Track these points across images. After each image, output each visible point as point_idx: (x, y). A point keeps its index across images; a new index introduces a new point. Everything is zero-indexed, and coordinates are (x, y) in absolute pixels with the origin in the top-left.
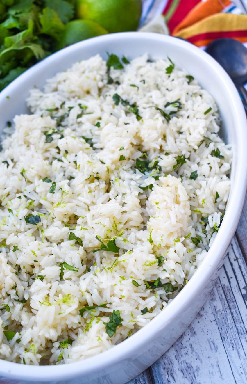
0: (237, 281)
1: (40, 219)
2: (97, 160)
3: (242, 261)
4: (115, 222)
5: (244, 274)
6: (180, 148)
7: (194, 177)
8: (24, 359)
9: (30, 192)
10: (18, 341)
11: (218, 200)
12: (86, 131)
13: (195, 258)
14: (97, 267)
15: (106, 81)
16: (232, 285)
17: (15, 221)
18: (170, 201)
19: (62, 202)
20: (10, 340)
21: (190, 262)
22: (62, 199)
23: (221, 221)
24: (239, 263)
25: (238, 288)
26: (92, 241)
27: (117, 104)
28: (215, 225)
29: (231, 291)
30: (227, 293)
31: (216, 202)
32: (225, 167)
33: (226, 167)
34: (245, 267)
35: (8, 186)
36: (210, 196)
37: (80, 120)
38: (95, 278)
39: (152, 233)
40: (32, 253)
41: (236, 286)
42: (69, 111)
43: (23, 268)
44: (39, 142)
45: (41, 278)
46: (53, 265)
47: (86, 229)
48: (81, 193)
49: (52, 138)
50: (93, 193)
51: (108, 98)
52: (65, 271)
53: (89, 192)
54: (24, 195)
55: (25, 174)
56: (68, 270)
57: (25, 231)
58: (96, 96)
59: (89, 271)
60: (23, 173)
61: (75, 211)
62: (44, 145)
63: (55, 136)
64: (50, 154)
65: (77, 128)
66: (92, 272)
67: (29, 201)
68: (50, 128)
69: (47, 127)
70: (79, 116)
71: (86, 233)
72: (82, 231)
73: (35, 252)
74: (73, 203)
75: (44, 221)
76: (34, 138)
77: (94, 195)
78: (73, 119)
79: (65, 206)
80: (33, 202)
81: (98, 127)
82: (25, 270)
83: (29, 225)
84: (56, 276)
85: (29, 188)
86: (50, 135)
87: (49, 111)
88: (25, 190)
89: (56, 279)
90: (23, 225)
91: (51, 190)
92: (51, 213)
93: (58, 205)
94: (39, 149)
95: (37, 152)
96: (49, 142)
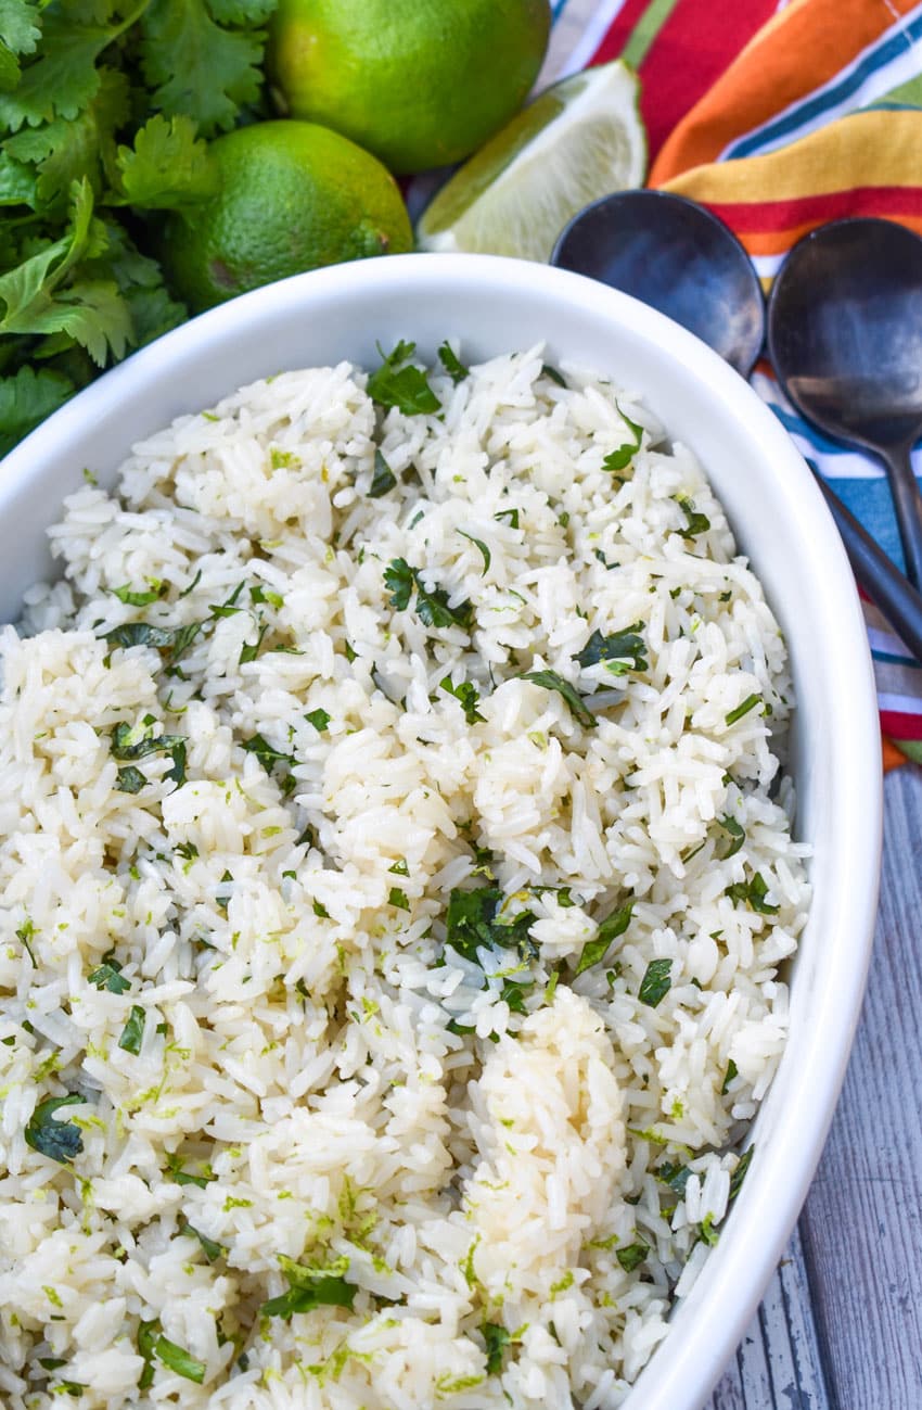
0: (768, 1357)
1: (82, 1142)
2: (305, 895)
3: (797, 1273)
4: (348, 1186)
5: (794, 1333)
6: (616, 865)
7: (654, 989)
9: (48, 1013)
11: (733, 1086)
12: (273, 719)
13: (622, 1325)
14: (271, 1351)
15: (364, 485)
16: (747, 1374)
18: (553, 1127)
19: (164, 1089)
21: (600, 1348)
22: (166, 1077)
23: (731, 1202)
24: (785, 1281)
25: (767, 1388)
26: (262, 1253)
27: (399, 603)
28: (707, 1220)
29: (740, 1395)
30: (726, 1405)
31: (725, 1092)
32: (774, 944)
33: (781, 944)
34: (804, 1303)
36: (706, 1071)
37: (251, 667)
38: (260, 1397)
39: (475, 1253)
40: (46, 1294)
41: (759, 1377)
42: (215, 618)
43: (10, 1322)
44: (91, 783)
45: (75, 1390)
46: (116, 1338)
47: (247, 1203)
48: (238, 1038)
49: (142, 776)
50: (280, 1051)
51: (368, 563)
52: (157, 1364)
53: (265, 1050)
54: (24, 1020)
55: (33, 941)
56: (172, 1372)
57: (24, 1173)
58: (324, 549)
59: (244, 1369)
60: (28, 939)
61: (209, 1124)
62: (110, 798)
63: (154, 765)
64: (130, 827)
65: (238, 694)
66: (253, 1374)
67: (46, 1054)
68: (136, 708)
69: (125, 707)
70: (249, 654)
71: (243, 1219)
72: (226, 1214)
73: (58, 1293)
74: (204, 1090)
75: (94, 1146)
76: (74, 760)
77: (283, 1060)
78: (226, 661)
79: (173, 1114)
80: (57, 1058)
81: (319, 730)
82: (16, 1331)
83: (38, 1158)
84: (127, 1388)
85: (46, 998)
86: (134, 753)
87: (135, 604)
88: (32, 1005)
89: (126, 1395)
90: (19, 1155)
91: (126, 1036)
92: (120, 1113)
93: (148, 1097)
94: (91, 809)
95: (80, 815)
96: (131, 792)
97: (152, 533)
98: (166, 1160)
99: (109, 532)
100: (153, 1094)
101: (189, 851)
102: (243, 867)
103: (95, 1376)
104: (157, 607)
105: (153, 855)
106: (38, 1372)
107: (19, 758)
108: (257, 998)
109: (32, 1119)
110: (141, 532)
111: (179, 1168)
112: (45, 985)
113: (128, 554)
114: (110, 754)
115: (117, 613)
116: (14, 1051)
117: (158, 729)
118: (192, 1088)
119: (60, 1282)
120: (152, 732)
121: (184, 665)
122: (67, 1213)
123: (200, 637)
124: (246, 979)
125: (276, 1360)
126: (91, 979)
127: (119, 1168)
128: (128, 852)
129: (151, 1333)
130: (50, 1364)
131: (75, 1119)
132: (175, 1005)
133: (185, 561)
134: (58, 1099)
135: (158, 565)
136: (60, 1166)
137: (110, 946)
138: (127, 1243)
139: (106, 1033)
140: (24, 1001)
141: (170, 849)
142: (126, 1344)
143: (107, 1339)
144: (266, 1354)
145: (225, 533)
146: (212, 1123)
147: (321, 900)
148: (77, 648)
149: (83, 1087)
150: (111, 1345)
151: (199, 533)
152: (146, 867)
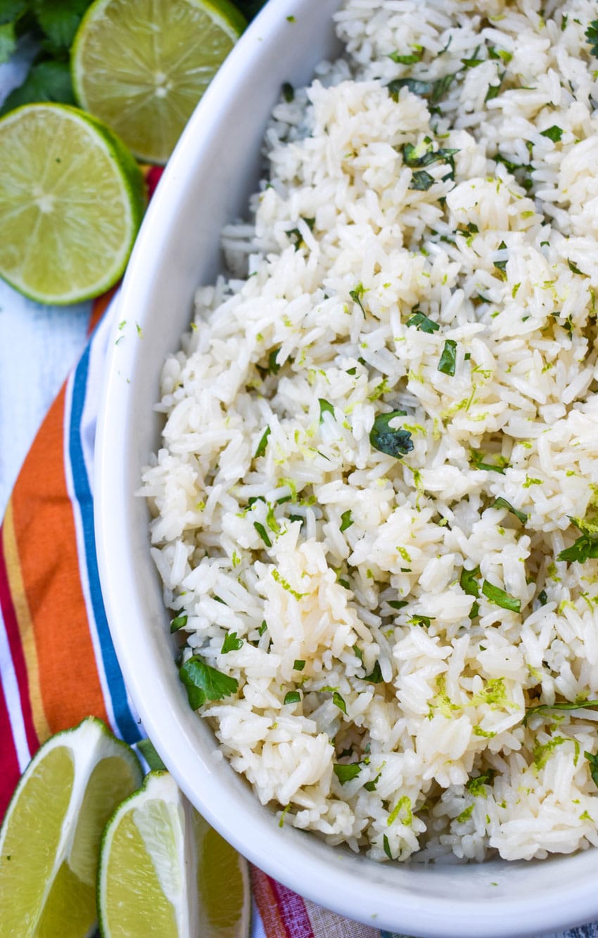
1: (412, 442)
8: (386, 840)
9: (376, 351)
10: (370, 786)
12: (512, 139)
14: (562, 588)
17: (342, 440)
19: (473, 401)
20: (347, 783)
22: (474, 392)
26: (553, 517)
35: (315, 327)
37: (493, 103)
38: (559, 622)
40: (399, 554)
42: (464, 69)
43: (366, 575)
44: (391, 186)
45: (424, 622)
46: (450, 583)
47: (538, 482)
48: (519, 364)
49: (431, 177)
50: (553, 371)
51: (571, 27)
52: (483, 601)
53: (544, 369)
54: (360, 357)
55: (364, 299)
56: (495, 606)
57: (368, 468)
58: (537, 19)
59: (544, 602)
60: (360, 296)
61: (505, 426)
62: (407, 195)
63: (437, 170)
64: (420, 218)
65: (484, 124)
66: (551, 605)
67: (378, 380)
68: (416, 132)
69: (409, 131)
70: (493, 92)
71: (538, 493)
72: (527, 489)
73: (407, 551)
74: (501, 401)
75: (420, 445)
76: (377, 169)
77: (554, 378)
78: (476, 99)
79: (483, 418)
80: (387, 383)
81: (554, 141)
82: (371, 581)
83: (379, 456)
84: (462, 619)
85: (375, 339)
86: (420, 162)
87: (404, 63)
88: (365, 346)
89: (462, 624)
90: (364, 455)
91: (443, 363)
92: (436, 422)
93: (461, 407)
94: (392, 205)
95: (383, 211)
96: (422, 190)
97: (412, 13)
98: (471, 454)
99: (380, 15)
100: (465, 405)
101: (470, 230)
102: (514, 239)
103: (441, 611)
104: (418, 67)
105: (437, 238)
106: (387, 610)
107: (332, 173)
108: (534, 332)
109: (373, 429)
110: (401, 13)
111: (481, 460)
112: (370, 332)
113: (394, 30)
114: (403, 164)
115: (392, 71)
116: (357, 378)
117: (436, 147)
118: (491, 400)
119: (407, 544)
120: (432, 147)
121: (443, 106)
122: (401, 495)
123: (454, 83)
124: (525, 319)
125: (566, 594)
126: (408, 324)
127: (438, 460)
128: (417, 237)
129: (474, 578)
130: (397, 604)
131: (405, 425)
132: (471, 340)
133: (435, 33)
134: (387, 414)
135: (417, 37)
136: (395, 460)
137: (416, 302)
138: (448, 515)
139: (421, 364)
140: (357, 344)
141: (451, 232)
142: (456, 587)
143: (444, 583)
144: (558, 591)
145: (461, 13)
146: (507, 425)
147: (573, 259)
148: (368, 94)
149: (401, 405)
150: (447, 588)
151: (443, 13)
152: (431, 247)
